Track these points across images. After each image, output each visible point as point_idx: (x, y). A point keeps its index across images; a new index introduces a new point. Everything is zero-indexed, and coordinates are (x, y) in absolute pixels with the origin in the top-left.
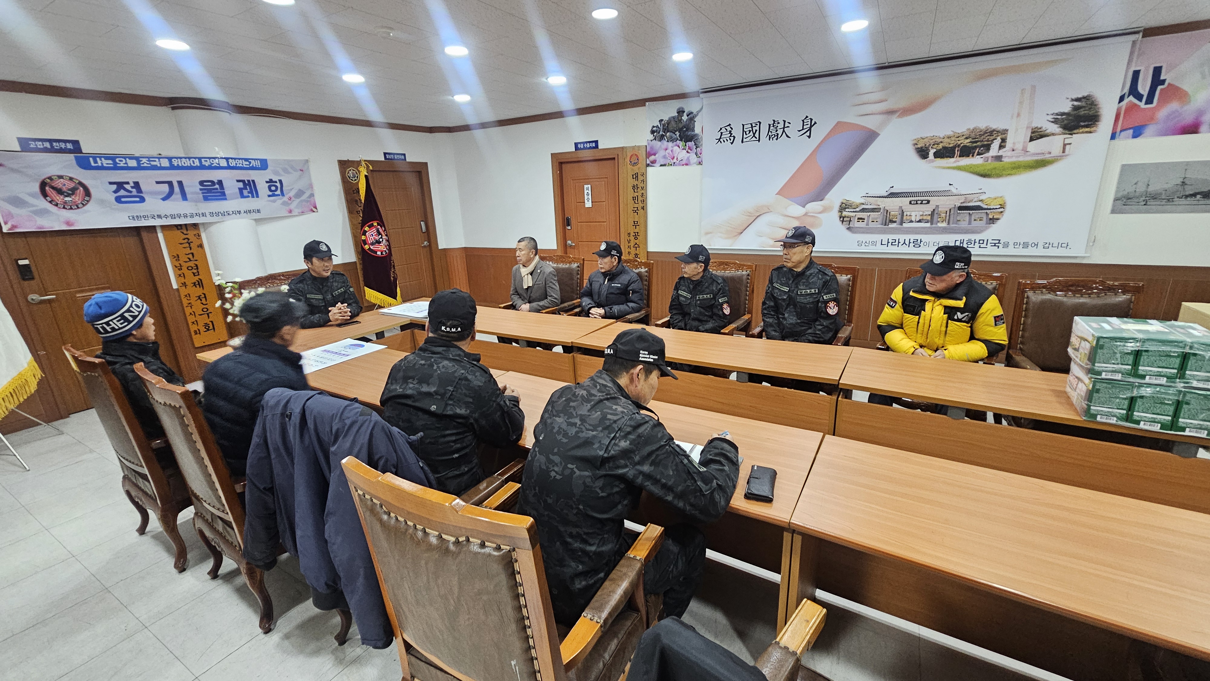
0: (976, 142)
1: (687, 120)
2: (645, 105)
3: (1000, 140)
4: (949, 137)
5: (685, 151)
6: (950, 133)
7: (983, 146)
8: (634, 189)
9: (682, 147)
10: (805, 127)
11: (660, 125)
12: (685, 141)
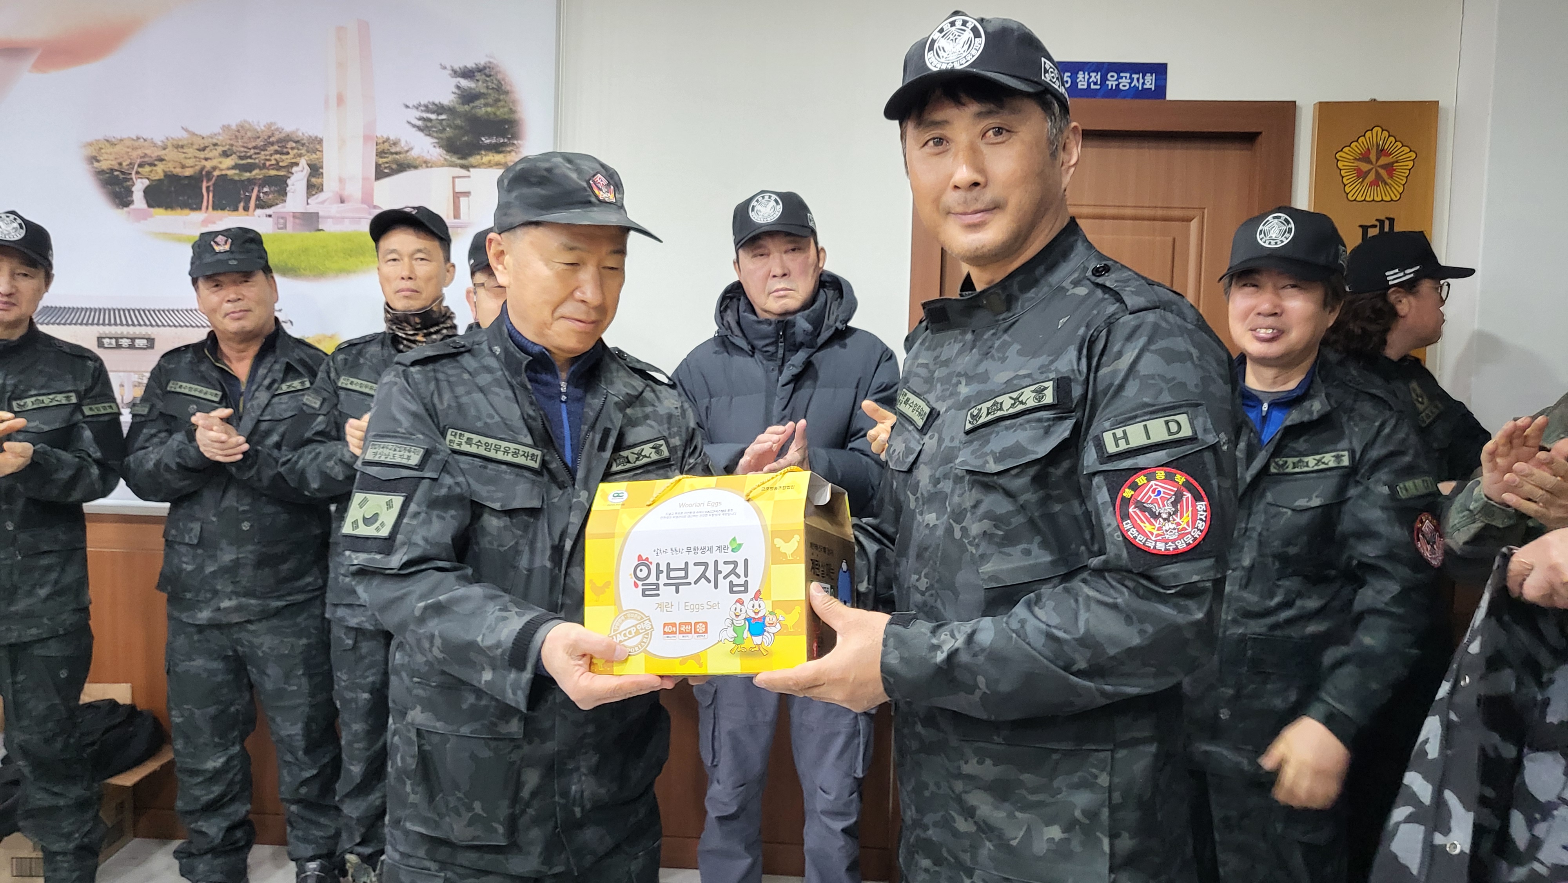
0: (249, 168)
3: (307, 170)
4: (179, 147)
6: (180, 135)
7: (268, 181)
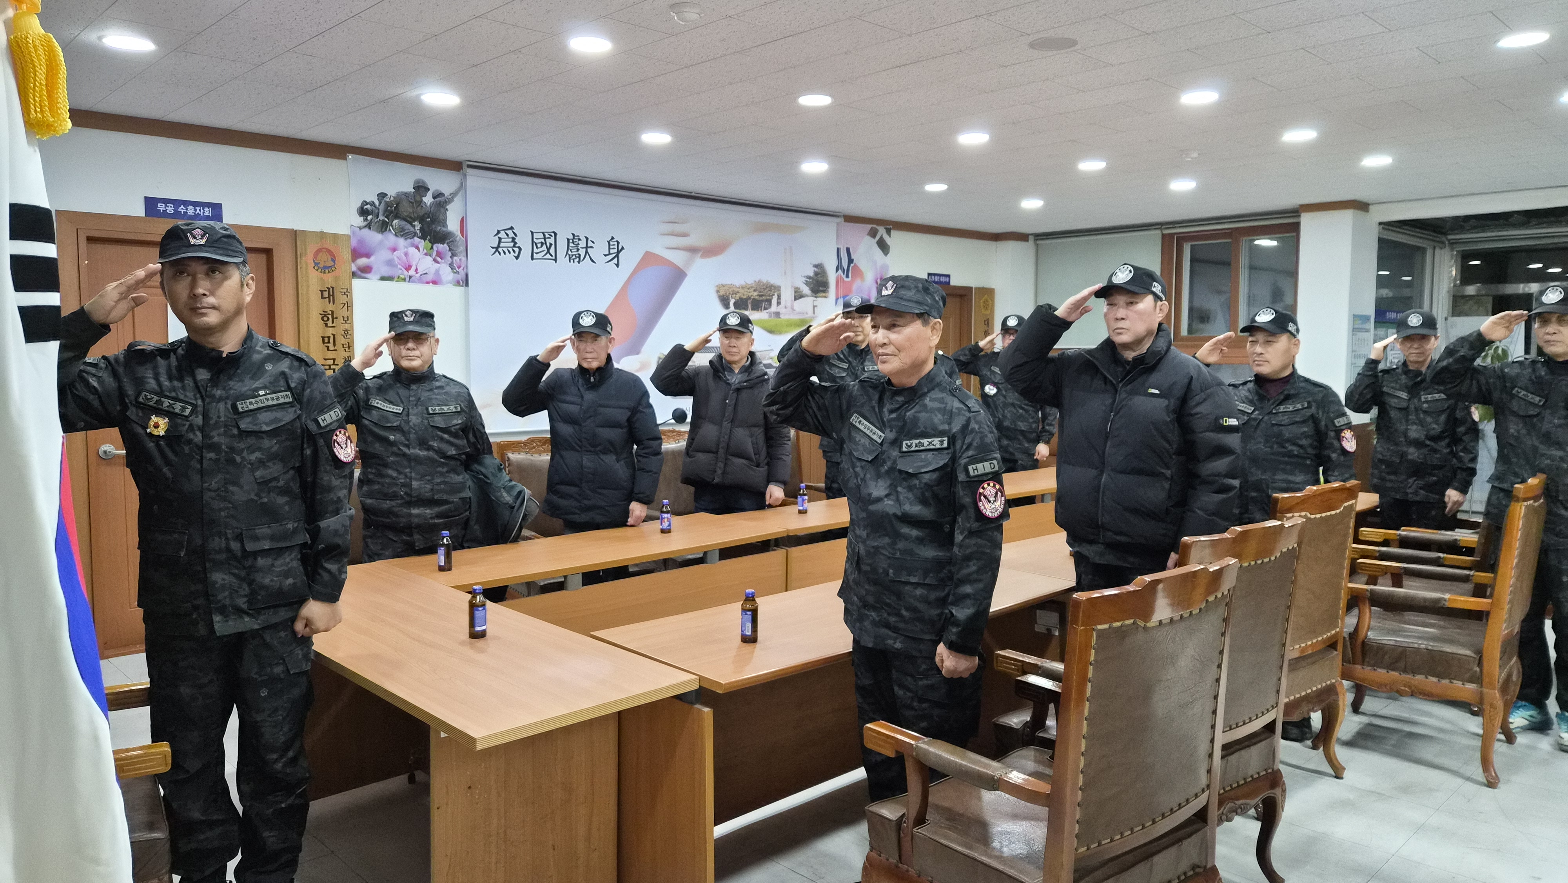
0: (761, 296)
1: (432, 204)
2: (344, 158)
3: (777, 297)
4: (743, 288)
5: (429, 259)
6: (743, 283)
7: (766, 300)
8: (325, 319)
9: (425, 251)
10: (612, 251)
11: (380, 203)
12: (430, 241)
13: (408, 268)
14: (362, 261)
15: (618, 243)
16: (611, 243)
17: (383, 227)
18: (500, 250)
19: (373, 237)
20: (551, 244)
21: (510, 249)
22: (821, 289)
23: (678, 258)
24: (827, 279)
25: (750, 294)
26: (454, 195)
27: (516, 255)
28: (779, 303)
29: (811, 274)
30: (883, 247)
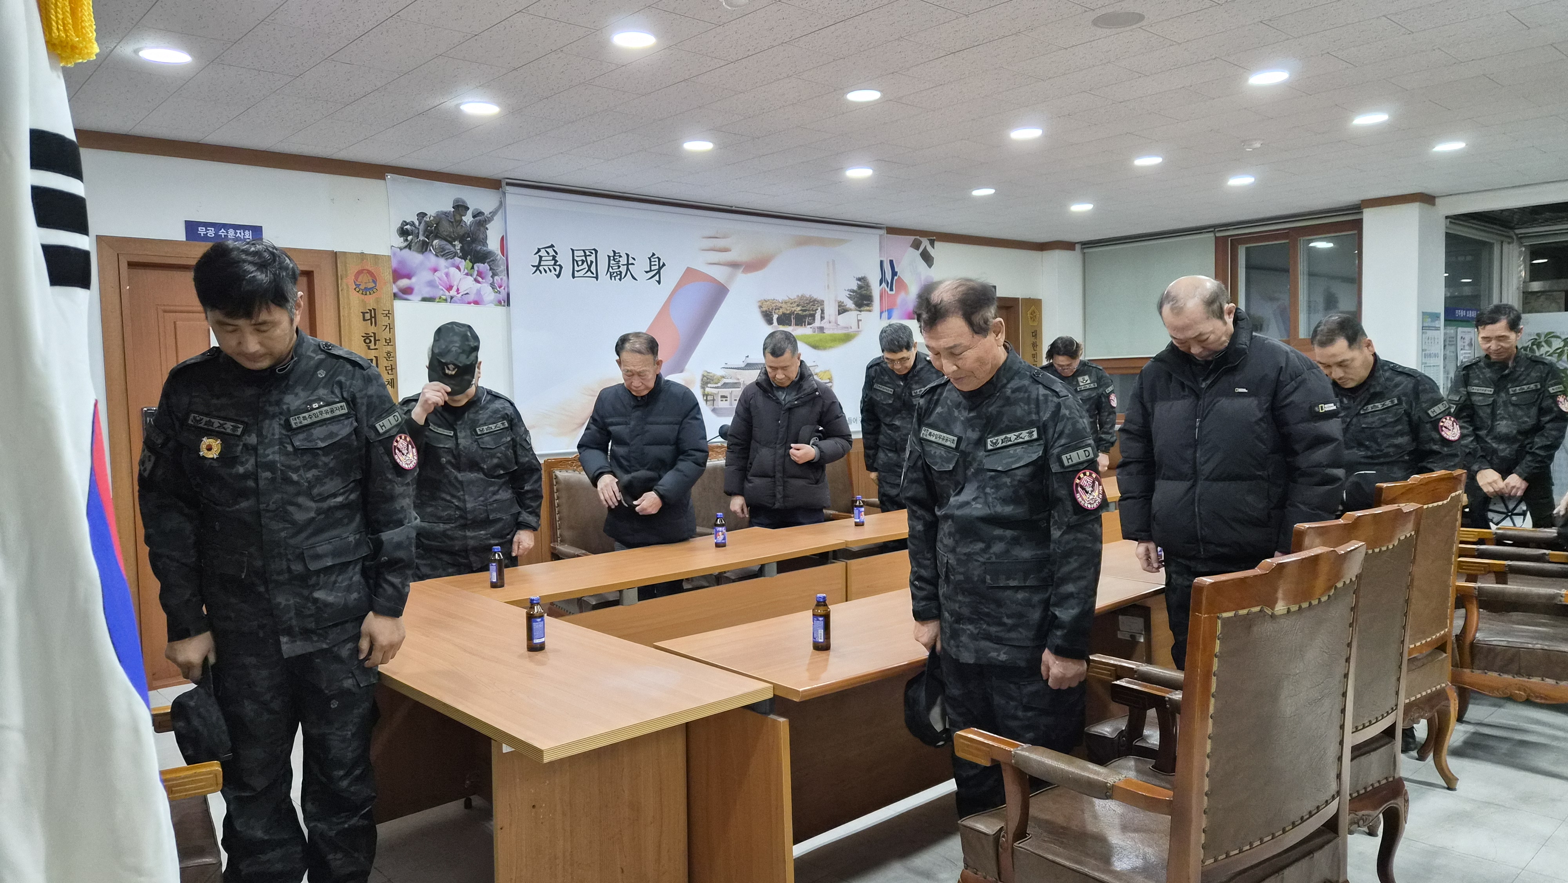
0: (805, 311)
1: (472, 223)
2: (383, 178)
3: (820, 311)
5: (470, 279)
6: (786, 298)
7: (810, 315)
8: (368, 341)
9: (466, 271)
10: (653, 268)
11: (420, 223)
12: (471, 261)
13: (450, 288)
14: (404, 283)
15: (659, 259)
16: (652, 260)
17: (424, 247)
18: (541, 268)
19: (414, 258)
20: (592, 262)
21: (551, 268)
22: (865, 302)
23: (719, 274)
24: (871, 293)
25: (793, 309)
26: (494, 213)
27: (557, 273)
28: (822, 318)
29: (855, 288)
30: (927, 258)
